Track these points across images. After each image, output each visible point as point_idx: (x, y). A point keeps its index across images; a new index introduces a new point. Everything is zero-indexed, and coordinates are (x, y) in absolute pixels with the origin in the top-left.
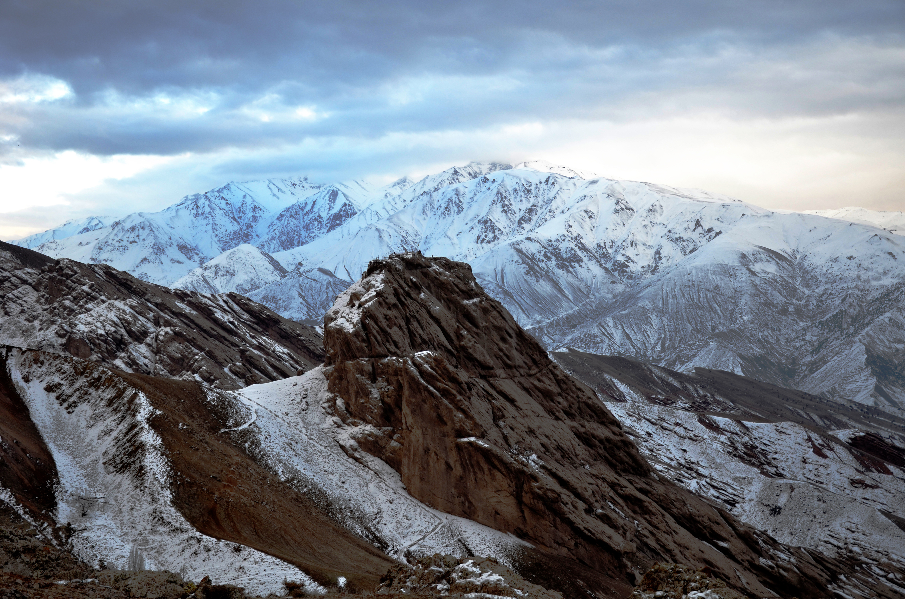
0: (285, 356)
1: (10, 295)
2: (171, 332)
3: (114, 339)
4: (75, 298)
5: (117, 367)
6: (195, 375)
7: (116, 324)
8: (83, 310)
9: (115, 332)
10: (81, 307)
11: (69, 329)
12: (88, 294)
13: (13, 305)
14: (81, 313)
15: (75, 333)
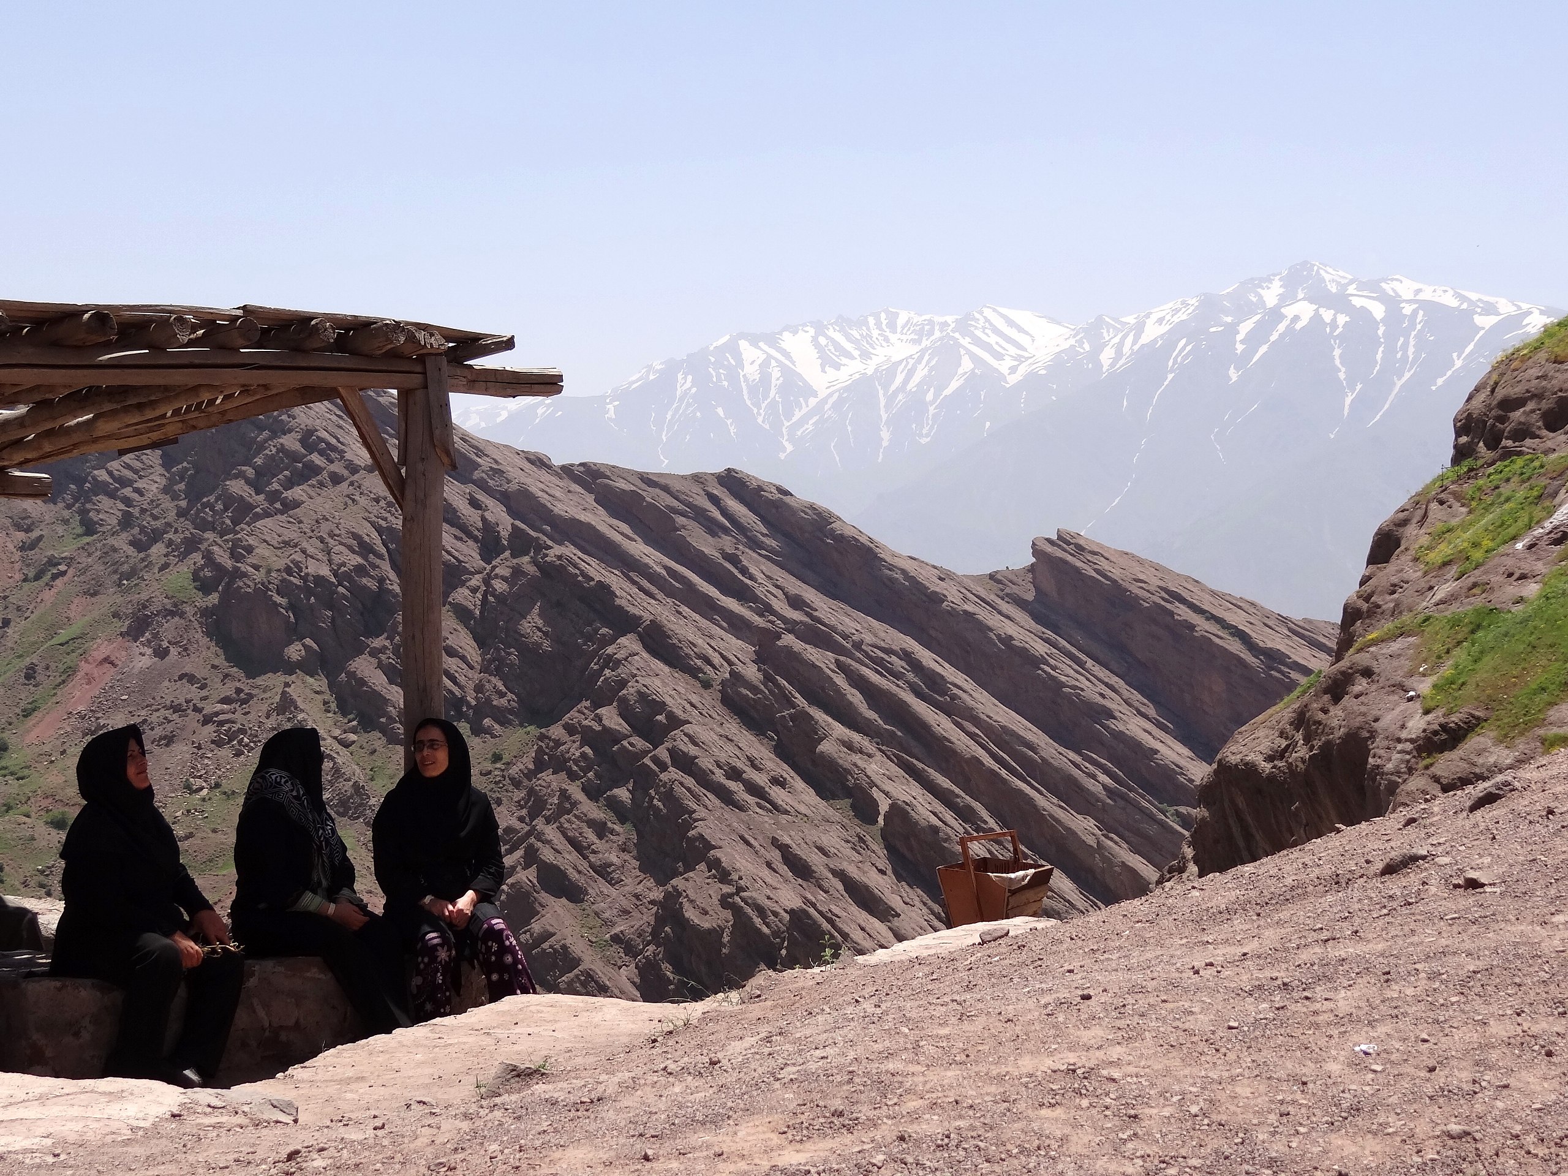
0: (894, 659)
1: (102, 475)
2: (532, 570)
3: (357, 591)
4: (259, 472)
5: (362, 682)
6: (602, 711)
7: (365, 549)
8: (278, 505)
9: (360, 570)
10: (273, 497)
11: (228, 563)
12: (294, 457)
13: (105, 502)
14: (267, 514)
15: (245, 575)
